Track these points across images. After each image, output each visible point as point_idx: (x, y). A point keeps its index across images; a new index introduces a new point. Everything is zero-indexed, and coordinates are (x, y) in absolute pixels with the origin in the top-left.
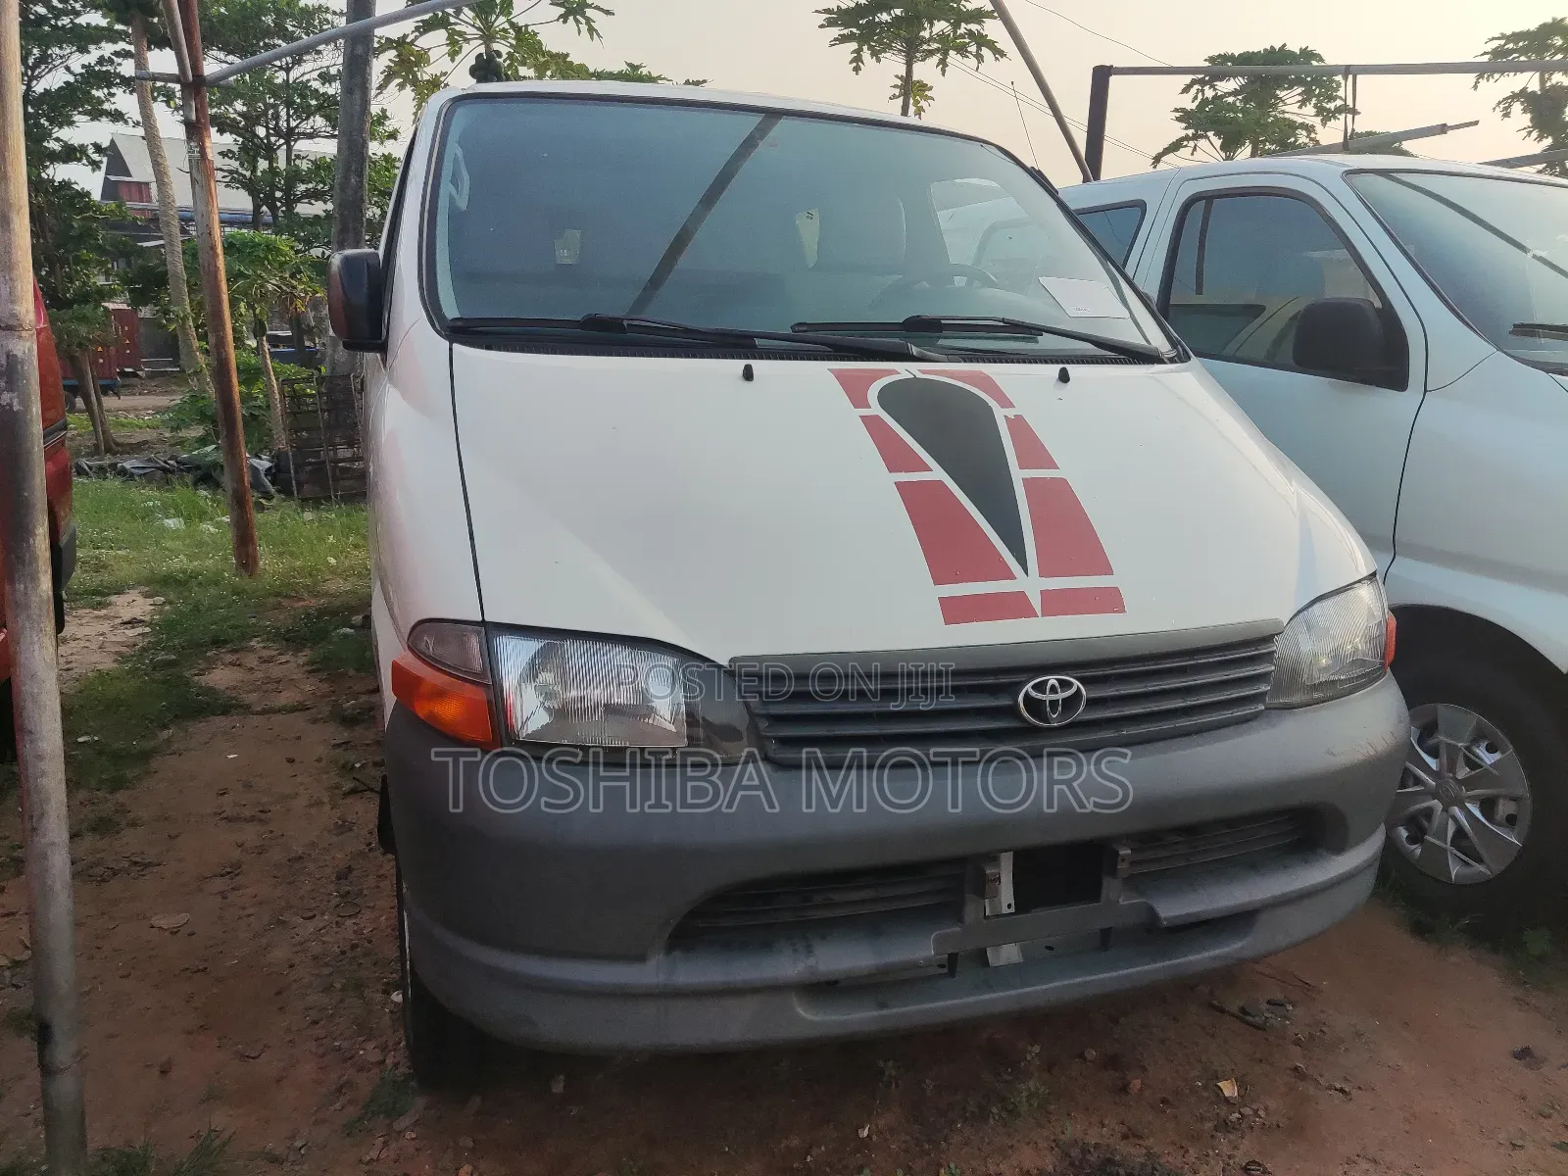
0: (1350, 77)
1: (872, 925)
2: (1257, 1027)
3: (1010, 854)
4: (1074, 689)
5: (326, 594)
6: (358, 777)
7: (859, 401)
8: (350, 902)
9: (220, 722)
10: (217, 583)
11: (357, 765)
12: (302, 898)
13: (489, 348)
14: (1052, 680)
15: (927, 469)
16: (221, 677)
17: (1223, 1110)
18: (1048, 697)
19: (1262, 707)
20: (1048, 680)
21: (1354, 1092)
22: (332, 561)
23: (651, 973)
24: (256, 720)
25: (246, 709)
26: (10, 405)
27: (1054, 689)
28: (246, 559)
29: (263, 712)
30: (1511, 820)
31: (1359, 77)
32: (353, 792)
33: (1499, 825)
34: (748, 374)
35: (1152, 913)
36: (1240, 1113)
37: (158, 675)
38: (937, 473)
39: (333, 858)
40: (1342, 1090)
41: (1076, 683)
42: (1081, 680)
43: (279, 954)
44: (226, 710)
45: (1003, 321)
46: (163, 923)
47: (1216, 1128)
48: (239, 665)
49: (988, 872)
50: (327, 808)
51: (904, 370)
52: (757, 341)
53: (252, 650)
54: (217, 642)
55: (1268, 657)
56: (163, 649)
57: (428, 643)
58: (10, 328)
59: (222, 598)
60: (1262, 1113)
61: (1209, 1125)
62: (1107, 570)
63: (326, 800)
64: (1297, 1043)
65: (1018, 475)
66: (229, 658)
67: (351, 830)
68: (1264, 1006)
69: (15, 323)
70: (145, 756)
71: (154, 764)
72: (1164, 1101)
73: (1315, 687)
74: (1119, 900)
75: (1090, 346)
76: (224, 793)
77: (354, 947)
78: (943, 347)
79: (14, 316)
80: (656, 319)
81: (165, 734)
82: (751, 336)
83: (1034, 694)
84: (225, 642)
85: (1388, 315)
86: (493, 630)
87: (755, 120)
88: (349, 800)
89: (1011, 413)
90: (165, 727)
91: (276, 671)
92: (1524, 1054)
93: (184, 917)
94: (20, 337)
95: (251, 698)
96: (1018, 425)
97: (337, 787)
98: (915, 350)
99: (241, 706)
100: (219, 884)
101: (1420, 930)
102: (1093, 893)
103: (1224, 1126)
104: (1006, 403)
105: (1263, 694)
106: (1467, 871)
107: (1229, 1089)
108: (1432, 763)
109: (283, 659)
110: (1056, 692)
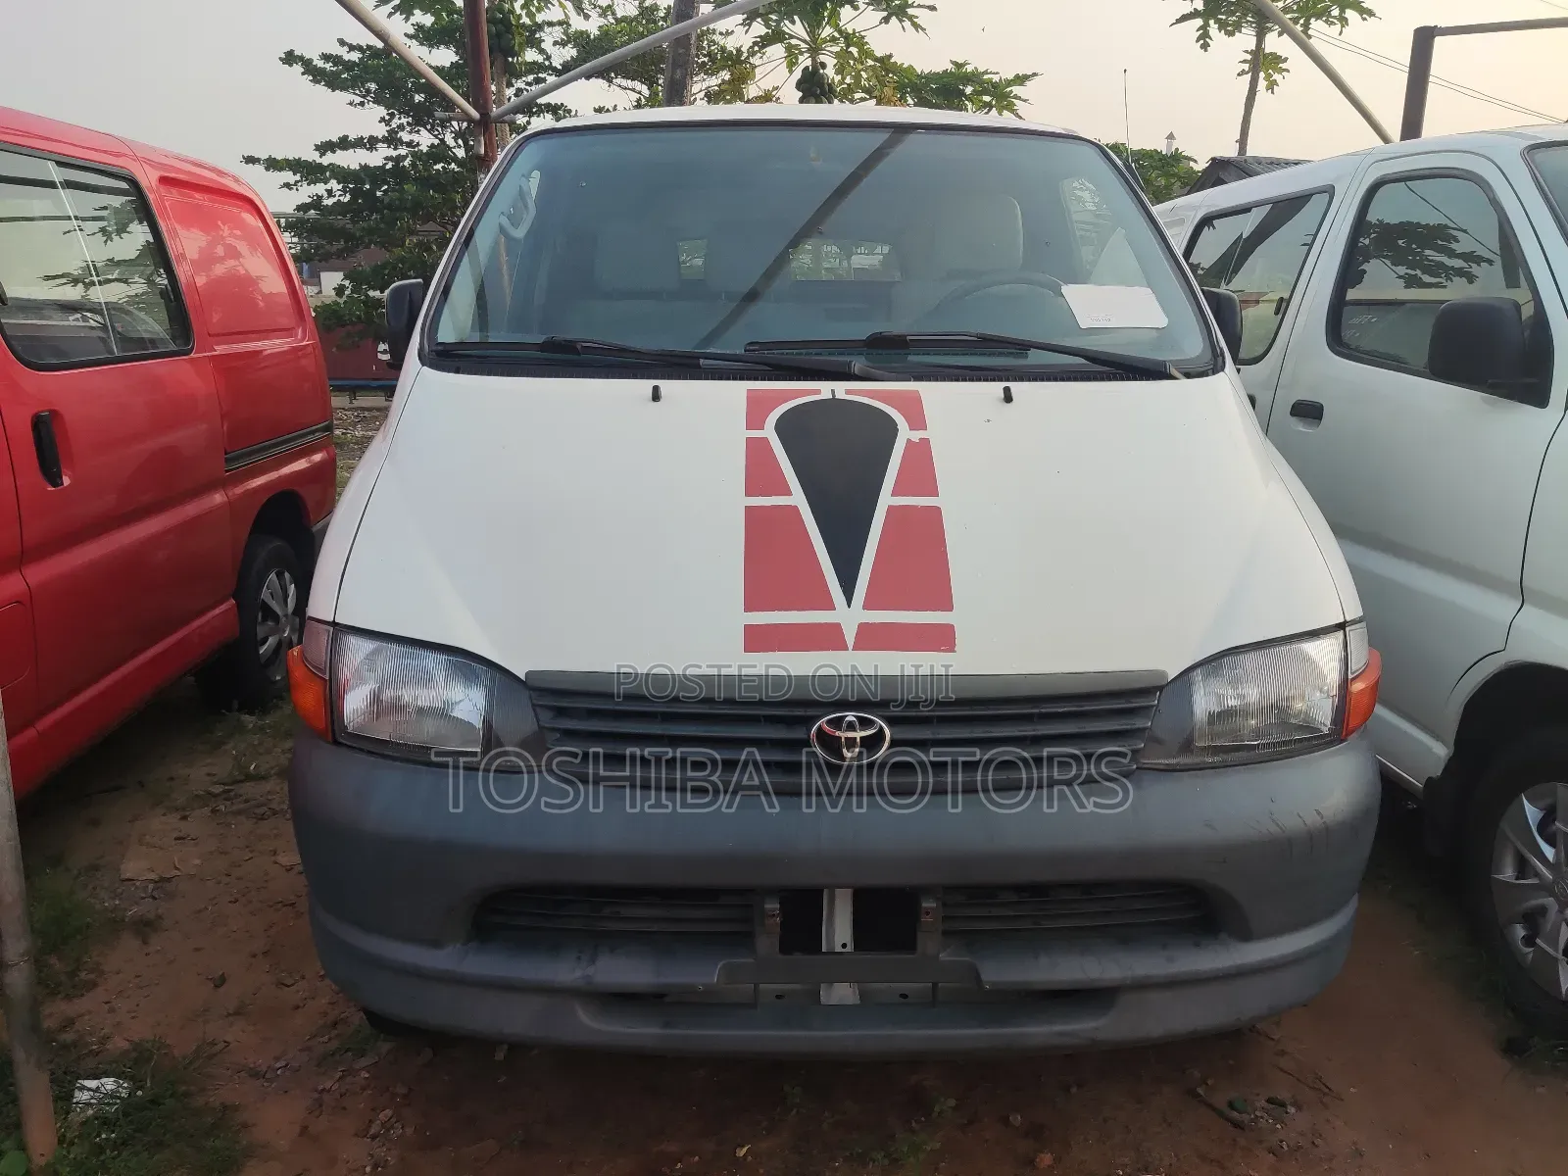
2: (1237, 1125)
3: (849, 891)
4: (876, 729)
7: (755, 422)
13: (457, 370)
14: (851, 717)
15: (787, 494)
18: (844, 734)
20: (846, 716)
27: (852, 726)
35: (976, 975)
38: (793, 499)
41: (879, 722)
42: (885, 719)
49: (766, 906)
51: (828, 390)
62: (947, 606)
64: (1275, 1151)
65: (886, 503)
68: (1260, 1102)
74: (939, 955)
82: (697, 357)
83: (827, 728)
86: (341, 631)
89: (918, 435)
96: (917, 449)
98: (857, 369)
101: (1513, 1049)
102: (906, 944)
104: (920, 425)
108: (1549, 852)
110: (855, 731)
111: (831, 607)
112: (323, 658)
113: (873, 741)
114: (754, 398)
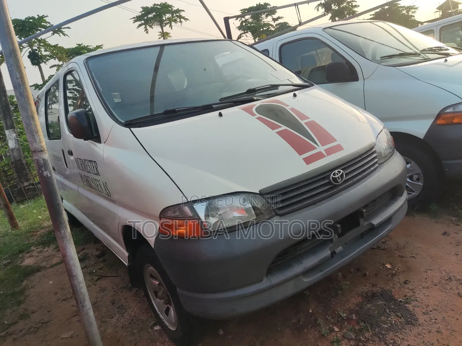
0: (296, 6)
4: (341, 172)
5: (45, 227)
6: (96, 274)
7: (253, 115)
8: (122, 309)
9: (39, 274)
10: (7, 235)
11: (94, 271)
12: (105, 313)
14: (336, 171)
15: (281, 127)
16: (28, 262)
17: (391, 271)
18: (337, 176)
19: (377, 165)
20: (335, 172)
21: (415, 256)
22: (40, 217)
23: (265, 283)
24: (51, 269)
25: (45, 268)
26: (47, 175)
28: (14, 225)
29: (51, 267)
30: (418, 180)
31: (299, 6)
32: (98, 279)
34: (220, 115)
35: (372, 224)
36: (394, 271)
37: (9, 267)
38: (284, 127)
39: (106, 299)
40: (413, 257)
41: (342, 171)
42: (342, 169)
45: (270, 85)
46: (66, 336)
47: (392, 276)
48: (32, 256)
49: (338, 226)
50: (93, 286)
51: (257, 104)
52: (213, 106)
53: (33, 251)
54: (21, 252)
55: (374, 152)
56: (4, 259)
58: (42, 151)
59: (12, 238)
60: (399, 269)
61: (390, 276)
62: (335, 140)
63: (91, 284)
64: (395, 250)
65: (303, 122)
66: (28, 255)
67: (106, 290)
68: (382, 244)
69: (43, 149)
70: (22, 292)
71: (27, 293)
72: (376, 275)
73: (386, 156)
74: (364, 224)
75: (292, 87)
76: (56, 294)
77: (132, 320)
78: (259, 96)
79: (42, 147)
81: (25, 283)
82: (211, 105)
83: (334, 176)
84: (23, 251)
85: (348, 63)
88: (99, 282)
89: (290, 107)
90: (22, 281)
91: (46, 254)
92: (445, 234)
93: (71, 332)
94: (45, 153)
95: (44, 264)
97: (92, 279)
98: (255, 98)
99: (42, 268)
100: (75, 319)
102: (358, 224)
103: (393, 275)
105: (377, 161)
106: (411, 195)
107: (388, 266)
109: (46, 250)
110: (338, 175)
111: (316, 148)
112: (190, 214)
113: (342, 176)
114: (244, 109)
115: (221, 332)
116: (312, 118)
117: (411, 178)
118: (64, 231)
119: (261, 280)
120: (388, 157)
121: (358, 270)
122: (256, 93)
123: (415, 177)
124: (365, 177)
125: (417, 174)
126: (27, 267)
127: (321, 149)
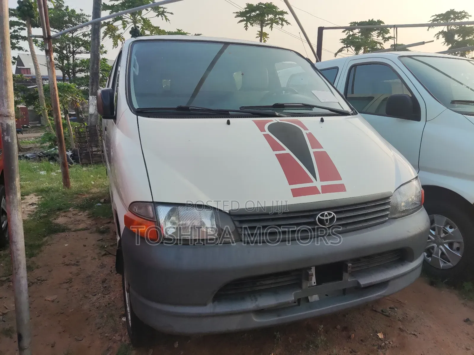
0: (395, 28)
1: (275, 291)
2: (387, 316)
3: (314, 267)
4: (333, 215)
6: (107, 250)
7: (262, 130)
8: (107, 290)
9: (63, 234)
10: (58, 191)
11: (106, 246)
12: (92, 289)
13: (149, 117)
14: (326, 213)
15: (285, 150)
16: (61, 220)
17: (380, 342)
18: (325, 218)
19: (387, 219)
20: (325, 213)
21: (418, 335)
22: (93, 183)
23: (209, 309)
24: (74, 233)
25: (69, 230)
26: (8, 140)
27: (327, 216)
28: (66, 183)
29: (75, 231)
30: (458, 249)
31: (398, 28)
32: (105, 255)
33: (454, 251)
34: (228, 123)
35: (358, 283)
36: (385, 343)
37: (42, 221)
38: (287, 151)
39: (100, 276)
40: (414, 334)
41: (333, 213)
42: (333, 212)
43: (86, 307)
44: (63, 230)
45: (302, 104)
46: (49, 299)
47: (378, 349)
48: (66, 216)
49: (309, 273)
50: (97, 260)
51: (275, 120)
52: (230, 113)
53: (70, 211)
54: (59, 209)
55: (389, 203)
56: (42, 212)
57: (136, 209)
58: (7, 116)
59: (60, 195)
60: (391, 343)
61: (375, 348)
62: (340, 179)
63: (96, 257)
64: (399, 320)
65: (312, 151)
66: (63, 214)
67: (105, 267)
68: (388, 309)
69: (9, 115)
70: (39, 246)
71: (43, 248)
72: (362, 340)
73: (404, 211)
74: (348, 280)
75: (328, 111)
76: (65, 257)
77: (109, 304)
78: (285, 113)
79: (9, 113)
80: (198, 107)
81: (45, 239)
82: (228, 111)
83: (321, 217)
84: (62, 209)
85: (414, 99)
86: (156, 204)
87: (222, 45)
88: (104, 257)
89: (308, 132)
90: (45, 236)
91: (78, 218)
92: (467, 321)
93: (55, 297)
94: (10, 119)
95: (70, 227)
96: (310, 135)
97: (100, 253)
98: (277, 114)
99: (68, 229)
100: (66, 286)
101: (432, 284)
102: (340, 278)
103: (380, 347)
104: (306, 129)
105: (388, 214)
106: (445, 265)
107: (380, 336)
108: (433, 233)
109: (80, 214)
110: (327, 217)
111: (312, 182)
112: (152, 214)
113: (332, 219)
114: (257, 123)
115: (176, 345)
116: (327, 148)
117: (451, 245)
118: (13, 197)
119: (205, 305)
120: (407, 213)
121: (345, 329)
122: (283, 110)
123: (456, 245)
124: (366, 227)
125: (458, 243)
126: (57, 225)
127: (318, 184)
